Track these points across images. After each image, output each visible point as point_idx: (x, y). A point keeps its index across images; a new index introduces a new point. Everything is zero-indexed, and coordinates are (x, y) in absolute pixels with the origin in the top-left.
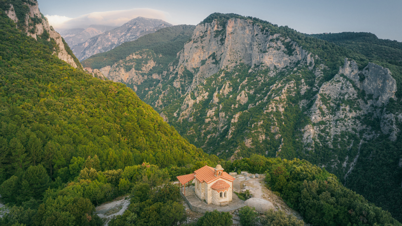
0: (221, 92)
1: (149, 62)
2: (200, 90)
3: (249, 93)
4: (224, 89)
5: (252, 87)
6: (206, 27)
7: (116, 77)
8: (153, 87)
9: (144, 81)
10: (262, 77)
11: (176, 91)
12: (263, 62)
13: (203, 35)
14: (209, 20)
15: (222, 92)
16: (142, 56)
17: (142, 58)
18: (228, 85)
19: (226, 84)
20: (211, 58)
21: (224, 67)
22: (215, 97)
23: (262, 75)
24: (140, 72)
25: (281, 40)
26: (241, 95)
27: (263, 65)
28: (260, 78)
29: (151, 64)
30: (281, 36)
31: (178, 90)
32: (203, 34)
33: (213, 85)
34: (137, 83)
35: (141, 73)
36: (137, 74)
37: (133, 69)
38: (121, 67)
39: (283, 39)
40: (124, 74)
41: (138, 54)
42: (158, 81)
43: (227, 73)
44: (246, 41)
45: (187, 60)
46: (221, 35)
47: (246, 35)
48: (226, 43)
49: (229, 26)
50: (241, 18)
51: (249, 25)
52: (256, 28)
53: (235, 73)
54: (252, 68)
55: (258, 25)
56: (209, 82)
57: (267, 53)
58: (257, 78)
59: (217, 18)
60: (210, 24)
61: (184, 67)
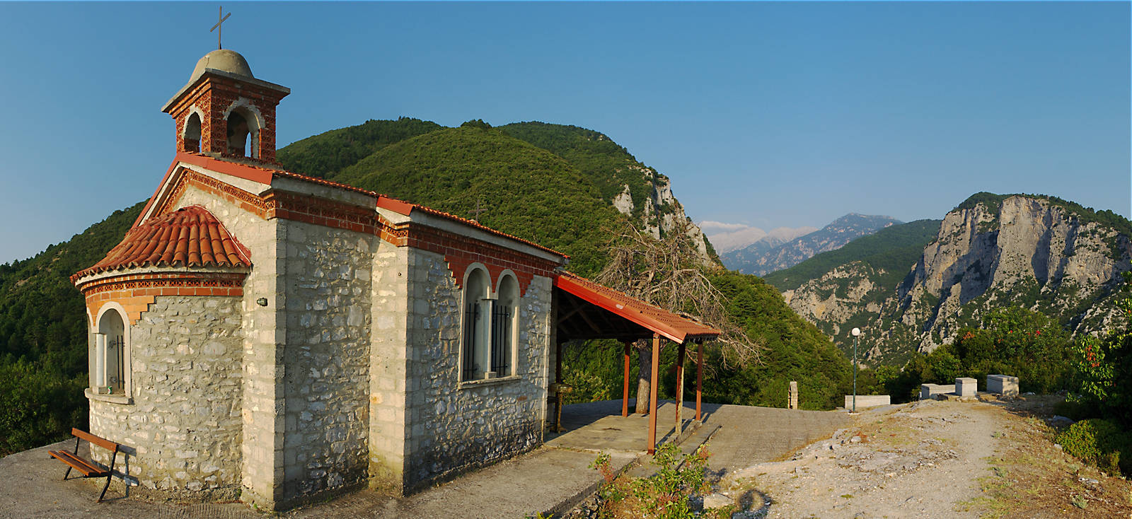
1: (861, 283)
2: (950, 326)
6: (963, 217)
7: (802, 308)
8: (868, 327)
10: (1065, 300)
11: (907, 331)
12: (1067, 273)
13: (959, 231)
14: (968, 205)
16: (849, 273)
17: (850, 277)
20: (973, 269)
21: (995, 285)
23: (1065, 295)
24: (845, 300)
25: (1099, 234)
27: (1068, 278)
28: (1062, 301)
29: (866, 286)
30: (1100, 227)
31: (910, 330)
32: (959, 228)
34: (840, 320)
35: (847, 303)
36: (839, 305)
37: (834, 295)
38: (811, 291)
39: (1104, 232)
40: (815, 303)
41: (843, 270)
42: (876, 316)
43: (1000, 294)
44: (1036, 238)
45: (928, 275)
46: (990, 230)
47: (1037, 226)
48: (1000, 240)
49: (1005, 212)
50: (1027, 197)
51: (1042, 209)
52: (1054, 213)
53: (1016, 294)
54: (1047, 284)
55: (1058, 209)
56: (968, 311)
57: (1075, 257)
58: (1056, 302)
59: (984, 201)
60: (971, 212)
61: (922, 289)
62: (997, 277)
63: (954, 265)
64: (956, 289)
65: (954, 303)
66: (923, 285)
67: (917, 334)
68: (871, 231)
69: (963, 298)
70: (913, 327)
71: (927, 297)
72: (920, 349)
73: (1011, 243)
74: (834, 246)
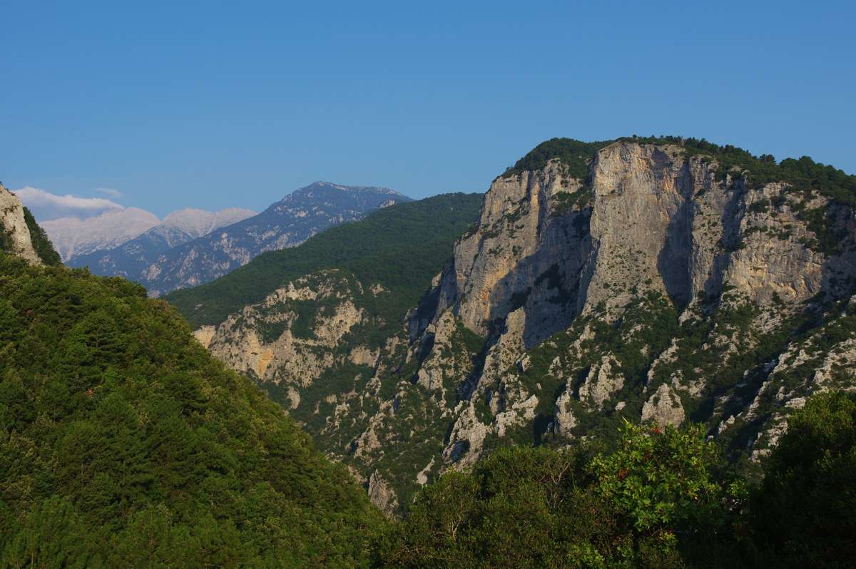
0: (583, 391)
1: (340, 310)
2: (509, 389)
3: (687, 393)
4: (595, 380)
5: (697, 370)
6: (525, 184)
7: (233, 360)
8: (353, 393)
9: (322, 374)
10: (730, 336)
11: (427, 399)
12: (731, 283)
13: (517, 212)
14: (532, 163)
15: (586, 393)
16: (316, 291)
17: (318, 297)
18: (606, 366)
19: (601, 364)
20: (546, 282)
21: (589, 309)
22: (563, 409)
23: (728, 327)
24: (310, 342)
25: (790, 203)
26: (656, 400)
27: (732, 292)
28: (725, 338)
29: (349, 316)
30: (790, 190)
31: (433, 398)
32: (518, 206)
33: (554, 371)
34: (300, 381)
35: (313, 348)
36: (299, 351)
37: (289, 333)
38: (249, 327)
39: (799, 200)
40: (256, 350)
41: (304, 286)
42: (369, 372)
43: (599, 328)
44: (664, 218)
45: (464, 295)
46: (575, 207)
47: (664, 196)
48: (596, 225)
49: (602, 172)
50: (643, 142)
51: (672, 163)
52: (697, 169)
53: (631, 326)
54: (691, 305)
55: (703, 161)
56: (541, 361)
57: (743, 252)
58: (712, 341)
59: (561, 154)
60: (538, 175)
61: (452, 320)
62: (594, 294)
63: (510, 275)
64: (516, 319)
65: (513, 347)
66: (455, 312)
67: (446, 406)
68: (356, 215)
69: (531, 337)
70: (438, 394)
71: (462, 336)
72: (453, 435)
73: (615, 230)
74: (288, 242)
